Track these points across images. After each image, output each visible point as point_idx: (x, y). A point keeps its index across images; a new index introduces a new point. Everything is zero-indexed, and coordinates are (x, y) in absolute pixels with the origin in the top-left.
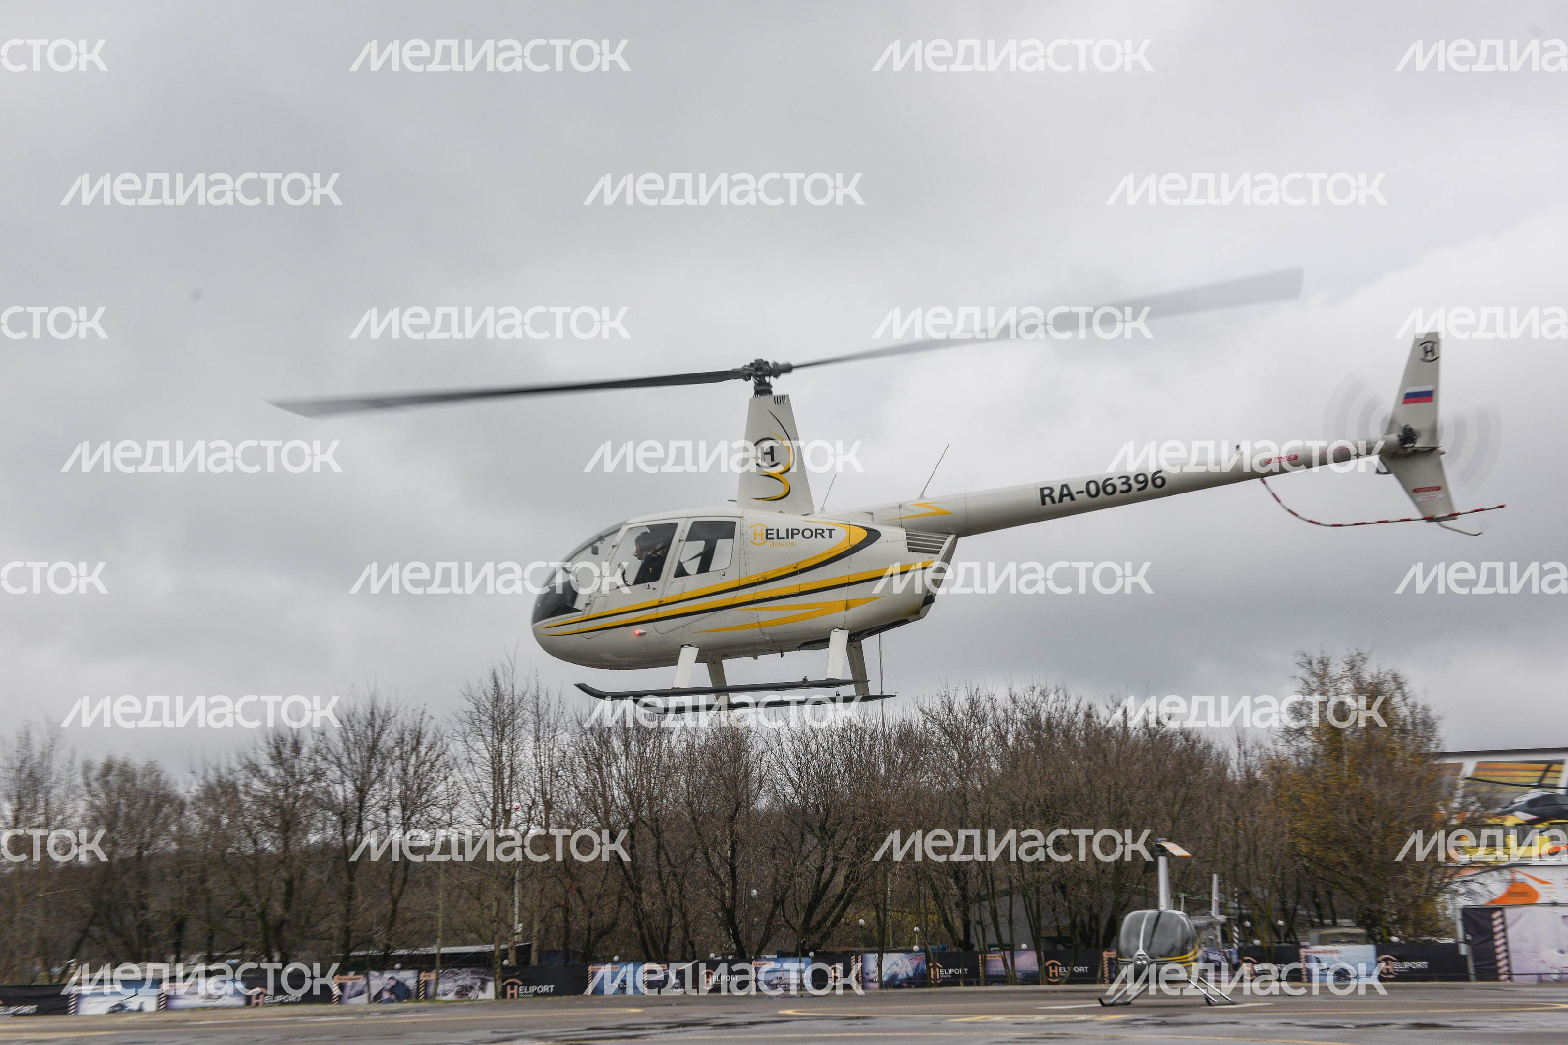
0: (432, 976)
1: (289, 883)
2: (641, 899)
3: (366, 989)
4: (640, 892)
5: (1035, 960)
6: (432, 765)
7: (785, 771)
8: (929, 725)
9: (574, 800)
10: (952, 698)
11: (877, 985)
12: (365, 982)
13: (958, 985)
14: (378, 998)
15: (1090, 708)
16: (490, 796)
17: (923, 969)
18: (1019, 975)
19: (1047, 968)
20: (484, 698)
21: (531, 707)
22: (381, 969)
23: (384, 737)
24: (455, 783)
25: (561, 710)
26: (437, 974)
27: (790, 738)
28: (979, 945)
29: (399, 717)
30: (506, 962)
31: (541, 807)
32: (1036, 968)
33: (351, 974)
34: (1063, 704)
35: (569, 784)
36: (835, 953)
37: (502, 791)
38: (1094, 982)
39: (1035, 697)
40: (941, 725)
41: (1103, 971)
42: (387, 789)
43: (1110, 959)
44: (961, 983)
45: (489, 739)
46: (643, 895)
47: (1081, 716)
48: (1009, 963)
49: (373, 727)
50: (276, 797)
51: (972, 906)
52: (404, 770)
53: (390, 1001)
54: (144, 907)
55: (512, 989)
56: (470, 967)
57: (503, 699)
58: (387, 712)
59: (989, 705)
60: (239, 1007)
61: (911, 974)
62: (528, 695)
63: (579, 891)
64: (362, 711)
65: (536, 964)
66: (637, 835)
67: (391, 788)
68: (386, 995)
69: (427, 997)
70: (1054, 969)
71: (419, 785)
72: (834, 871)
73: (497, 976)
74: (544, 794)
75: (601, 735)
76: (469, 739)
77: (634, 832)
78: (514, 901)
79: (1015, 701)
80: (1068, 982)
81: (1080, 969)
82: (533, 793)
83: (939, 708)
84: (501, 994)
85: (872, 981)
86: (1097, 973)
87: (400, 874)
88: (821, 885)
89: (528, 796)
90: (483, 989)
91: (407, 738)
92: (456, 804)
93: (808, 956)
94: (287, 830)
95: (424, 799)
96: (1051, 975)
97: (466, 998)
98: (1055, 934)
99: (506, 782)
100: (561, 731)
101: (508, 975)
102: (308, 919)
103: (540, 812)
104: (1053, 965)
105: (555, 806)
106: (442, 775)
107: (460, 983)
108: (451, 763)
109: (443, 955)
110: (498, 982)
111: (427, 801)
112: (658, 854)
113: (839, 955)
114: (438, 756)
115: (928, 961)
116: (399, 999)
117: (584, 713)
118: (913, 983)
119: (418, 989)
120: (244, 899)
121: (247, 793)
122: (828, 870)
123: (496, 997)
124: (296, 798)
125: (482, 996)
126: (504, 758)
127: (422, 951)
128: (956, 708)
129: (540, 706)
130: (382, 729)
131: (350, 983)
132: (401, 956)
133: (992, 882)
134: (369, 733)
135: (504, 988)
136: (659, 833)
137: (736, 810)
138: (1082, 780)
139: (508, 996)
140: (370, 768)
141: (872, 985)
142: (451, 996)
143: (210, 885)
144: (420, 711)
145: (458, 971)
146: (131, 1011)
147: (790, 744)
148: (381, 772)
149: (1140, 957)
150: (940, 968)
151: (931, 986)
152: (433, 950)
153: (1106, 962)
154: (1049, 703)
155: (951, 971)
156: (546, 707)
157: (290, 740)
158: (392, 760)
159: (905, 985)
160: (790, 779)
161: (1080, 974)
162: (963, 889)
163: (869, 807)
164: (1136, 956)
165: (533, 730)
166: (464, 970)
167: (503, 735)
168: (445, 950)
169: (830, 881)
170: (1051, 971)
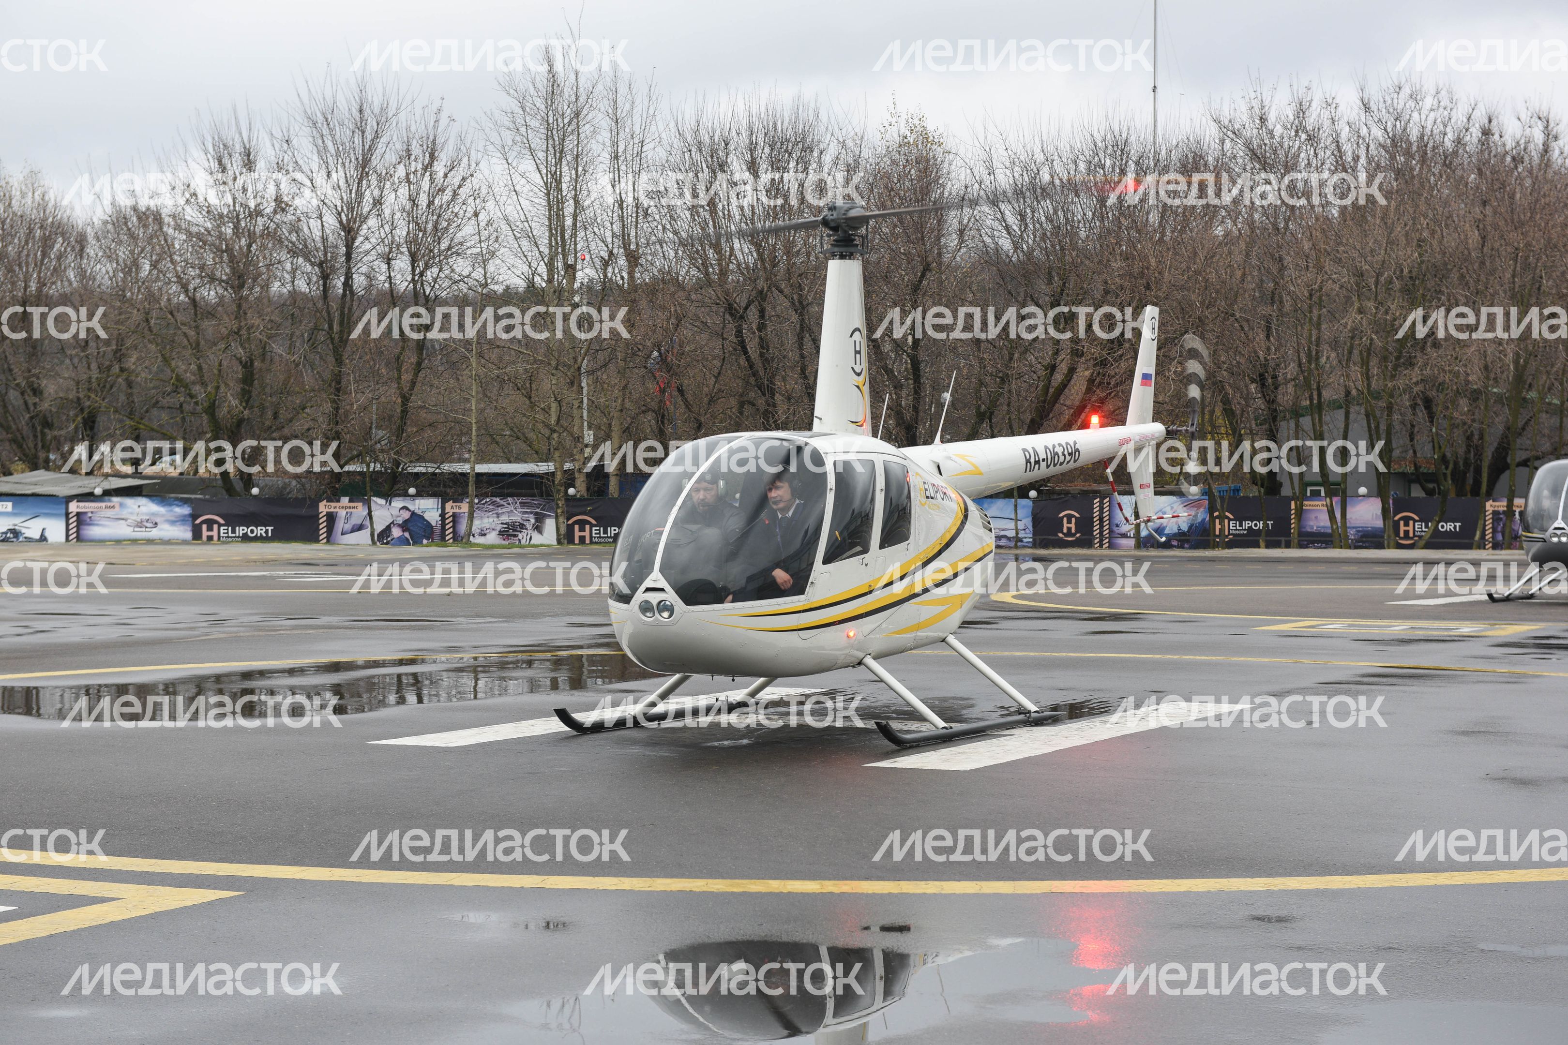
0: (464, 507)
1: (248, 366)
2: (774, 405)
3: (367, 523)
4: (773, 395)
5: (1379, 511)
6: (455, 194)
7: (999, 216)
8: (1228, 144)
9: (672, 253)
10: (1266, 103)
11: (1132, 542)
12: (366, 512)
13: (1258, 546)
14: (384, 537)
15: (1490, 121)
16: (544, 242)
17: (1204, 520)
18: (1351, 533)
19: (1396, 525)
20: (532, 90)
21: (605, 105)
22: (388, 496)
23: (381, 147)
24: (489, 223)
25: (651, 111)
26: (471, 505)
27: (1008, 164)
28: (1293, 488)
29: (402, 116)
30: (571, 491)
31: (622, 262)
32: (1379, 523)
33: (345, 500)
34: (1446, 113)
35: (664, 228)
36: (1067, 493)
37: (563, 236)
38: (1469, 547)
39: (1402, 103)
40: (1248, 145)
41: (1484, 530)
42: (387, 228)
43: (1495, 513)
44: (1262, 544)
45: (541, 155)
46: (778, 397)
47: (1475, 133)
48: (1338, 515)
49: (363, 132)
50: (221, 236)
51: (1283, 424)
52: (413, 200)
53: (403, 542)
54: (37, 392)
55: (582, 529)
56: (519, 495)
57: (562, 92)
58: (383, 109)
59: (1326, 114)
60: (185, 542)
61: (1185, 528)
62: (600, 87)
63: (681, 391)
64: (346, 108)
65: (616, 495)
66: (768, 308)
67: (393, 228)
68: (396, 532)
69: (456, 538)
70: (1406, 525)
71: (436, 223)
72: (1072, 371)
73: (559, 511)
74: (626, 245)
75: (713, 153)
76: (511, 156)
77: (765, 304)
78: (582, 402)
79: (1367, 108)
80: (1428, 546)
81: (1449, 526)
82: (609, 240)
83: (1245, 118)
84: (566, 537)
85: (1124, 536)
86: (1475, 535)
87: (411, 358)
88: (1052, 390)
89: (601, 244)
90: (538, 529)
91: (416, 150)
92: (493, 254)
93: (1027, 497)
94: (241, 286)
95: (443, 246)
96: (1402, 535)
97: (515, 541)
98: (1410, 469)
99: (569, 222)
100: (652, 145)
101: (575, 510)
102: (276, 416)
103: (620, 271)
104: (1406, 520)
105: (642, 261)
106: (470, 211)
107: (505, 518)
108: (484, 191)
109: (479, 475)
110: (561, 519)
111: (449, 248)
112: (801, 339)
113: (1074, 496)
114: (464, 179)
115: (1211, 509)
116: (416, 541)
117: (687, 117)
118: (1188, 541)
119: (443, 525)
120: (180, 383)
121: (178, 228)
122: (1063, 368)
123: (559, 542)
124: (252, 236)
125: (537, 539)
126: (564, 187)
127: (447, 467)
128: (1272, 118)
129: (620, 104)
130: (377, 136)
131: (342, 513)
132: (417, 475)
133: (1319, 389)
134: (357, 140)
135: (570, 528)
136: (803, 308)
137: (923, 275)
138: (1474, 237)
139: (577, 541)
140: (360, 195)
141: (1123, 542)
142: (492, 538)
143: (131, 362)
144: (434, 109)
145: (502, 502)
146: (29, 540)
147: (1008, 172)
148: (378, 202)
149: (1559, 532)
150: (1230, 520)
151: (1214, 546)
152: (466, 468)
153: (1489, 518)
154: (1424, 112)
155: (1247, 524)
156: (628, 106)
157: (238, 148)
158: (393, 184)
159: (1175, 543)
160: (1007, 228)
161: (1448, 534)
162: (1271, 402)
163: (1131, 276)
164: (1551, 530)
165: (608, 143)
166: (510, 500)
167: (561, 152)
168: (482, 468)
169: (1064, 385)
170: (1402, 528)
